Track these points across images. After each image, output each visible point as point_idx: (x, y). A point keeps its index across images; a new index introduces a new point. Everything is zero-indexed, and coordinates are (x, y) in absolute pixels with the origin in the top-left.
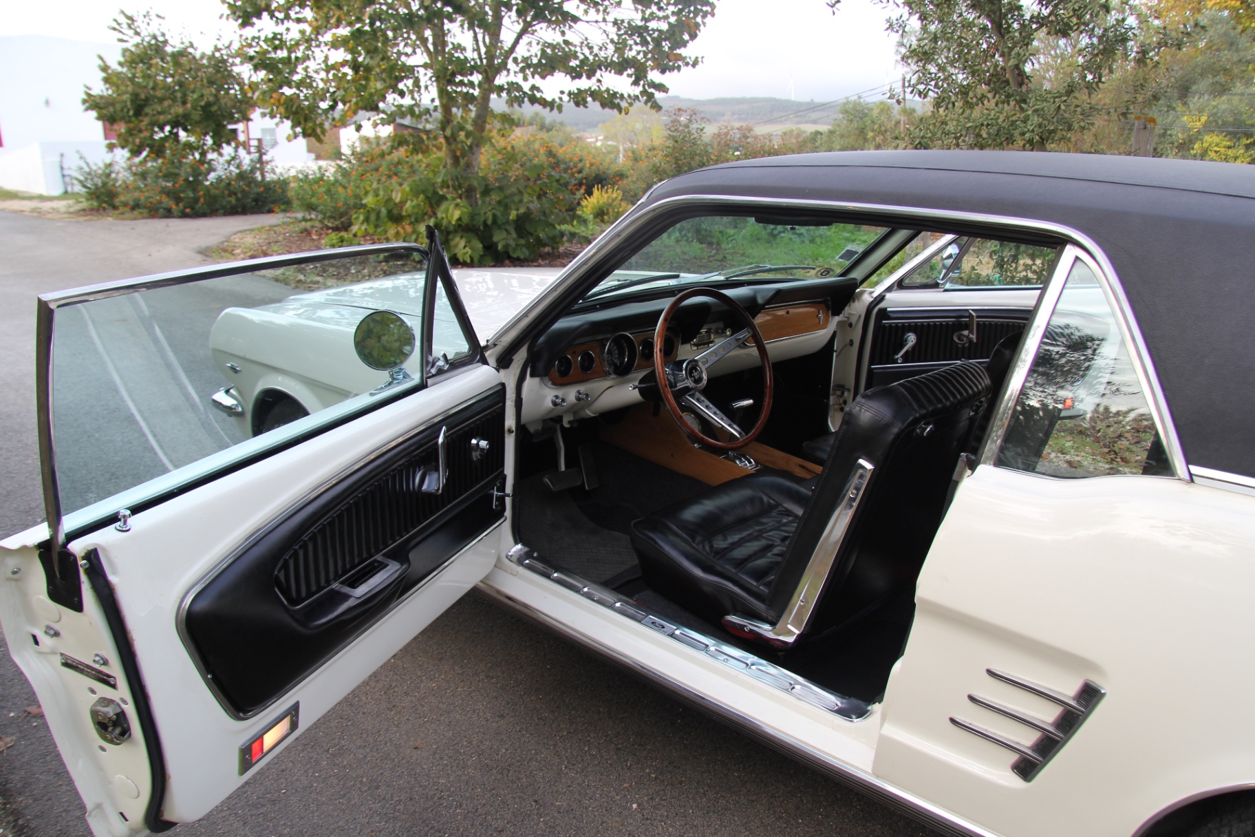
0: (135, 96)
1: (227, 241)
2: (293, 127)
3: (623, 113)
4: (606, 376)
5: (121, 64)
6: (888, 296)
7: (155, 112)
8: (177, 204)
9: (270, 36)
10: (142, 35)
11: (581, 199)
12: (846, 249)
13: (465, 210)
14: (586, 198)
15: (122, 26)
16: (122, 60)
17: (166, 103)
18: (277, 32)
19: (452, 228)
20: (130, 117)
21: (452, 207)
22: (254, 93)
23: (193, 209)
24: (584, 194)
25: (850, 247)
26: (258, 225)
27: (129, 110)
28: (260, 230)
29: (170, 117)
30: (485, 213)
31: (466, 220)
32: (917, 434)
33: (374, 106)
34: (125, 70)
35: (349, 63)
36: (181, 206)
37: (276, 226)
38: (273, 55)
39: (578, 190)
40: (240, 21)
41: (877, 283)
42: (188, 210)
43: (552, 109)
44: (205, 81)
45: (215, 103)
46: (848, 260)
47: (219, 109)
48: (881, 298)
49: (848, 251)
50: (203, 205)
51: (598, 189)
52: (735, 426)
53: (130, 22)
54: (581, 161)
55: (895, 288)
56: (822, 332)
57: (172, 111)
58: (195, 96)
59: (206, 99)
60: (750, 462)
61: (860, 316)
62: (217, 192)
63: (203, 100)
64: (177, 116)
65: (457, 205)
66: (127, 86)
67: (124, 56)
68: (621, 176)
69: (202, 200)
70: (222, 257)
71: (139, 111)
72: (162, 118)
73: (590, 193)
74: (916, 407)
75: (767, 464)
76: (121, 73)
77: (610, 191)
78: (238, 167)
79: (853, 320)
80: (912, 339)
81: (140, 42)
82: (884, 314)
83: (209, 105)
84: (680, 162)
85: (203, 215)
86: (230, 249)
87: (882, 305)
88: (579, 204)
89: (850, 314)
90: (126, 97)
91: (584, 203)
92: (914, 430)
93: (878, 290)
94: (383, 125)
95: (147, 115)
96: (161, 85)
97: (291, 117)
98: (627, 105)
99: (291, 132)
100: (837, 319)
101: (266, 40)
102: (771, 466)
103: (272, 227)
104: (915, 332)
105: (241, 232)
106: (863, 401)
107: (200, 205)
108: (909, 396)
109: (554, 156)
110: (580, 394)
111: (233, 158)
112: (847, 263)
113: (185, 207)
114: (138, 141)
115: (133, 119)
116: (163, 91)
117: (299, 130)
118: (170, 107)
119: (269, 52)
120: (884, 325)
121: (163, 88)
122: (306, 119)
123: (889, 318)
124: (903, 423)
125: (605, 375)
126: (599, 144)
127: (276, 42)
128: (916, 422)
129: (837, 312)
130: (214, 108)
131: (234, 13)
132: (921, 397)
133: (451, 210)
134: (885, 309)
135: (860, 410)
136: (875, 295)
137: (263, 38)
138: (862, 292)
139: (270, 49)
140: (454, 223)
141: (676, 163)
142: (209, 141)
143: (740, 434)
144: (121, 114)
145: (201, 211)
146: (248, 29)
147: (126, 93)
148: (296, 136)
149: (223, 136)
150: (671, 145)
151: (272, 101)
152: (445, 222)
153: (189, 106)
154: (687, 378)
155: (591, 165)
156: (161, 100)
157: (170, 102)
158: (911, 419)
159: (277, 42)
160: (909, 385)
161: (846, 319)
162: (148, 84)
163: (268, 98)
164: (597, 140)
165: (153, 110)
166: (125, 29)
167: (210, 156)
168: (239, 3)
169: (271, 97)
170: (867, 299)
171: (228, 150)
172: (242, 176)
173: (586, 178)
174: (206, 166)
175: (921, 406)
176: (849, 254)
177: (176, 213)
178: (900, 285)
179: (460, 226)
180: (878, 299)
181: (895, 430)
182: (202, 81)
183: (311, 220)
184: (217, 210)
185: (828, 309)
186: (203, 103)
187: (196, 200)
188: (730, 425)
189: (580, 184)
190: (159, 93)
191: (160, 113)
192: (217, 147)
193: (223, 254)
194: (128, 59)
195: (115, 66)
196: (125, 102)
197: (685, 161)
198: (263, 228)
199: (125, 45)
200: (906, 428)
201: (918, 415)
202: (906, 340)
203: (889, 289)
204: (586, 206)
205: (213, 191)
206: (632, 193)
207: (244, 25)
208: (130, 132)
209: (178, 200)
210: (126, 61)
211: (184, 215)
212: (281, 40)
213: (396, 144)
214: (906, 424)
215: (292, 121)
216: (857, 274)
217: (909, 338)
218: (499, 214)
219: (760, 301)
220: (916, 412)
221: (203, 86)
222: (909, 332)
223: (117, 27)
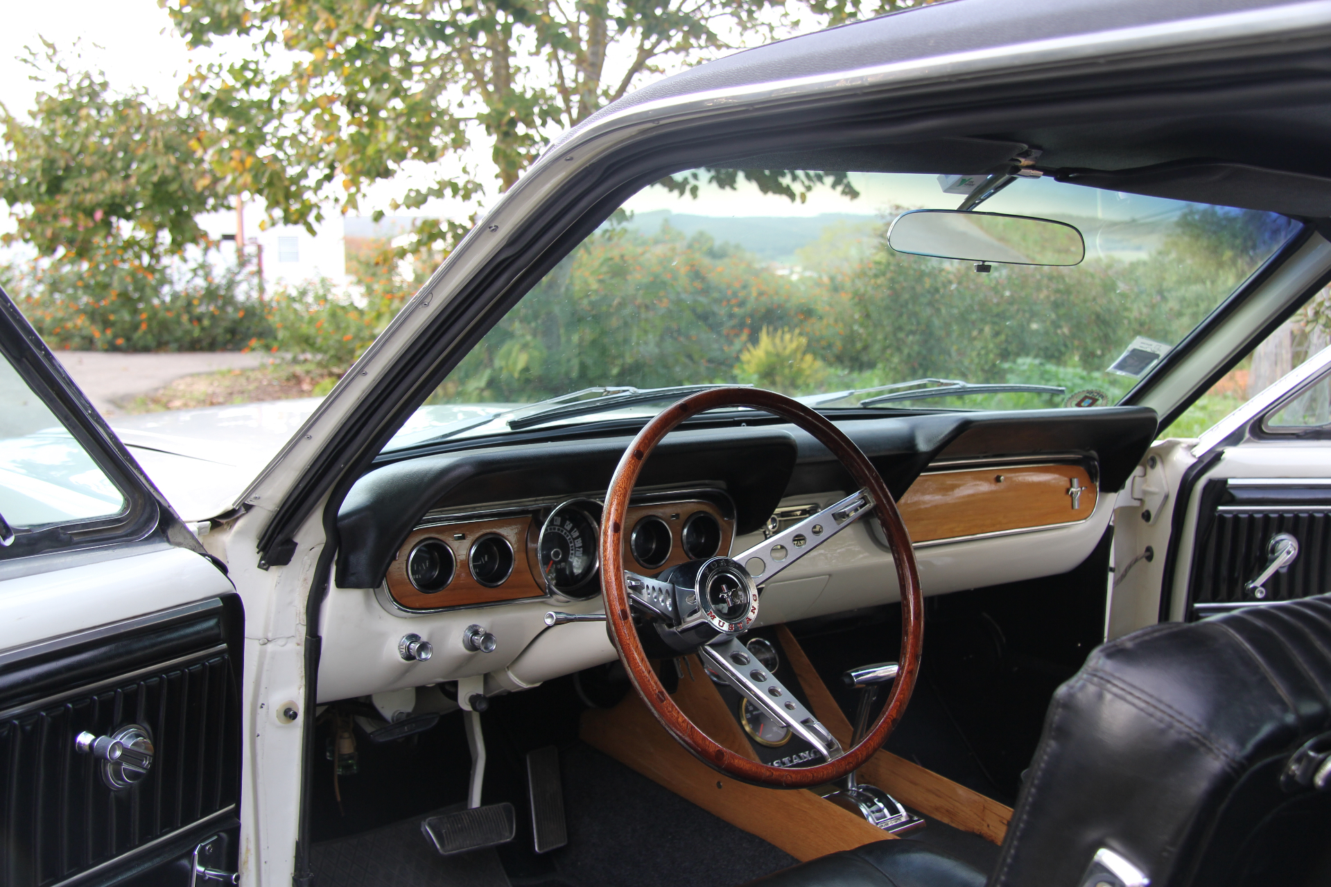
0: (50, 163)
1: (165, 388)
2: (270, 207)
3: (798, 199)
4: (544, 595)
5: (33, 115)
6: (1230, 453)
7: (79, 189)
8: (103, 331)
9: (237, 66)
10: (70, 73)
11: (740, 351)
12: (1130, 347)
13: (536, 354)
14: (749, 351)
15: (38, 57)
16: (35, 108)
17: (98, 176)
18: (249, 60)
19: (516, 385)
20: (40, 195)
21: (517, 347)
22: (205, 151)
23: (128, 339)
24: (745, 343)
25: (1140, 343)
26: (224, 368)
27: (39, 185)
28: (223, 374)
29: (101, 197)
30: (569, 361)
31: (536, 371)
32: (1291, 778)
33: (382, 170)
34: (38, 124)
35: (342, 99)
36: (109, 333)
37: (253, 370)
38: (242, 95)
39: (737, 335)
40: (190, 36)
41: (1204, 426)
42: (120, 342)
43: (682, 193)
44: (161, 145)
45: (174, 179)
46: (1137, 373)
47: (181, 186)
48: (1214, 458)
49: (1134, 350)
50: (145, 333)
51: (768, 333)
52: (817, 726)
53: (51, 52)
54: (745, 287)
55: (1247, 435)
56: (1080, 526)
57: (107, 188)
58: (145, 167)
59: (160, 173)
60: (894, 811)
61: (1167, 497)
62: (169, 315)
63: (156, 173)
64: (114, 196)
65: (525, 346)
66: (38, 147)
67: (38, 102)
68: (808, 313)
69: (144, 327)
70: (148, 411)
71: (55, 186)
72: (89, 199)
73: (754, 339)
74: (1282, 690)
75: (937, 816)
76: (32, 128)
77: (787, 337)
78: (207, 276)
79: (1153, 505)
80: (1286, 548)
81: (65, 82)
82: (1219, 491)
83: (163, 182)
84: (897, 286)
85: (146, 349)
86: (164, 400)
87: (1215, 473)
88: (738, 359)
89: (1145, 493)
90: (36, 164)
91: (745, 357)
92: (1280, 765)
93: (1206, 442)
94: (408, 207)
95: (66, 192)
96: (92, 148)
97: (266, 192)
98: (802, 189)
99: (265, 217)
100: (1112, 502)
101: (232, 70)
102: (946, 820)
103: (243, 371)
104: (1294, 532)
105: (192, 375)
106: (1108, 665)
107: (139, 333)
108: (1259, 659)
109: (703, 279)
110: (476, 633)
111: (203, 266)
112: (1135, 380)
113: (116, 336)
114: (49, 233)
115: (46, 198)
116: (95, 158)
117: (278, 213)
118: (103, 181)
119: (238, 90)
120: (1221, 518)
121: (94, 153)
122: (288, 196)
123: (1233, 501)
124: (1242, 742)
125: (542, 593)
126: (795, 278)
127: (247, 75)
128: (1285, 740)
129: (1113, 483)
130: (173, 187)
131: (179, 24)
132: (1300, 660)
133: (514, 354)
134: (1225, 481)
135: (1100, 696)
136: (1199, 452)
137: (226, 67)
138: (1170, 447)
139: (238, 85)
140: (516, 375)
141: (891, 288)
142: (165, 237)
143: (829, 745)
144: (26, 190)
145: (141, 343)
146: (202, 48)
147: (36, 157)
148: (274, 224)
149: (185, 232)
150: (884, 261)
151: (233, 164)
152: (504, 375)
153: (133, 181)
154: (705, 605)
155: (761, 294)
156: (92, 170)
157: (105, 174)
158: (1266, 729)
159: (249, 75)
160: (1259, 623)
161: (1137, 503)
162: (72, 146)
163: (226, 160)
164: (792, 273)
165: (77, 186)
166: (42, 60)
167: (166, 261)
168: (187, 10)
169: (231, 159)
170: (1182, 459)
171: (193, 251)
172: (211, 294)
173: (751, 316)
174: (158, 276)
175: (1302, 689)
176: (1140, 358)
177: (99, 344)
178: (1258, 429)
179: (528, 381)
180: (1206, 461)
181: (1213, 765)
182: (156, 144)
183: (306, 361)
184: (167, 343)
185: (1092, 476)
186: (155, 179)
187: (136, 327)
188: (805, 723)
189: (742, 325)
190: (88, 160)
191: (85, 191)
192: (177, 247)
193: (152, 406)
194: (45, 108)
195: (25, 120)
196: (35, 171)
197: (905, 284)
198: (230, 371)
199: (40, 87)
200: (1251, 758)
201: (1290, 718)
202: (1273, 551)
203: (1234, 439)
204: (749, 362)
205: (162, 314)
206: (824, 343)
207: (195, 43)
208: (39, 218)
209: (106, 324)
210: (40, 111)
211: (113, 348)
212: (256, 72)
213: (425, 237)
214: (1250, 746)
215: (267, 198)
216: (1159, 402)
217: (1280, 546)
218: (589, 361)
219: (923, 446)
220: (1285, 708)
221: (157, 153)
222: (1279, 531)
223: (30, 58)
